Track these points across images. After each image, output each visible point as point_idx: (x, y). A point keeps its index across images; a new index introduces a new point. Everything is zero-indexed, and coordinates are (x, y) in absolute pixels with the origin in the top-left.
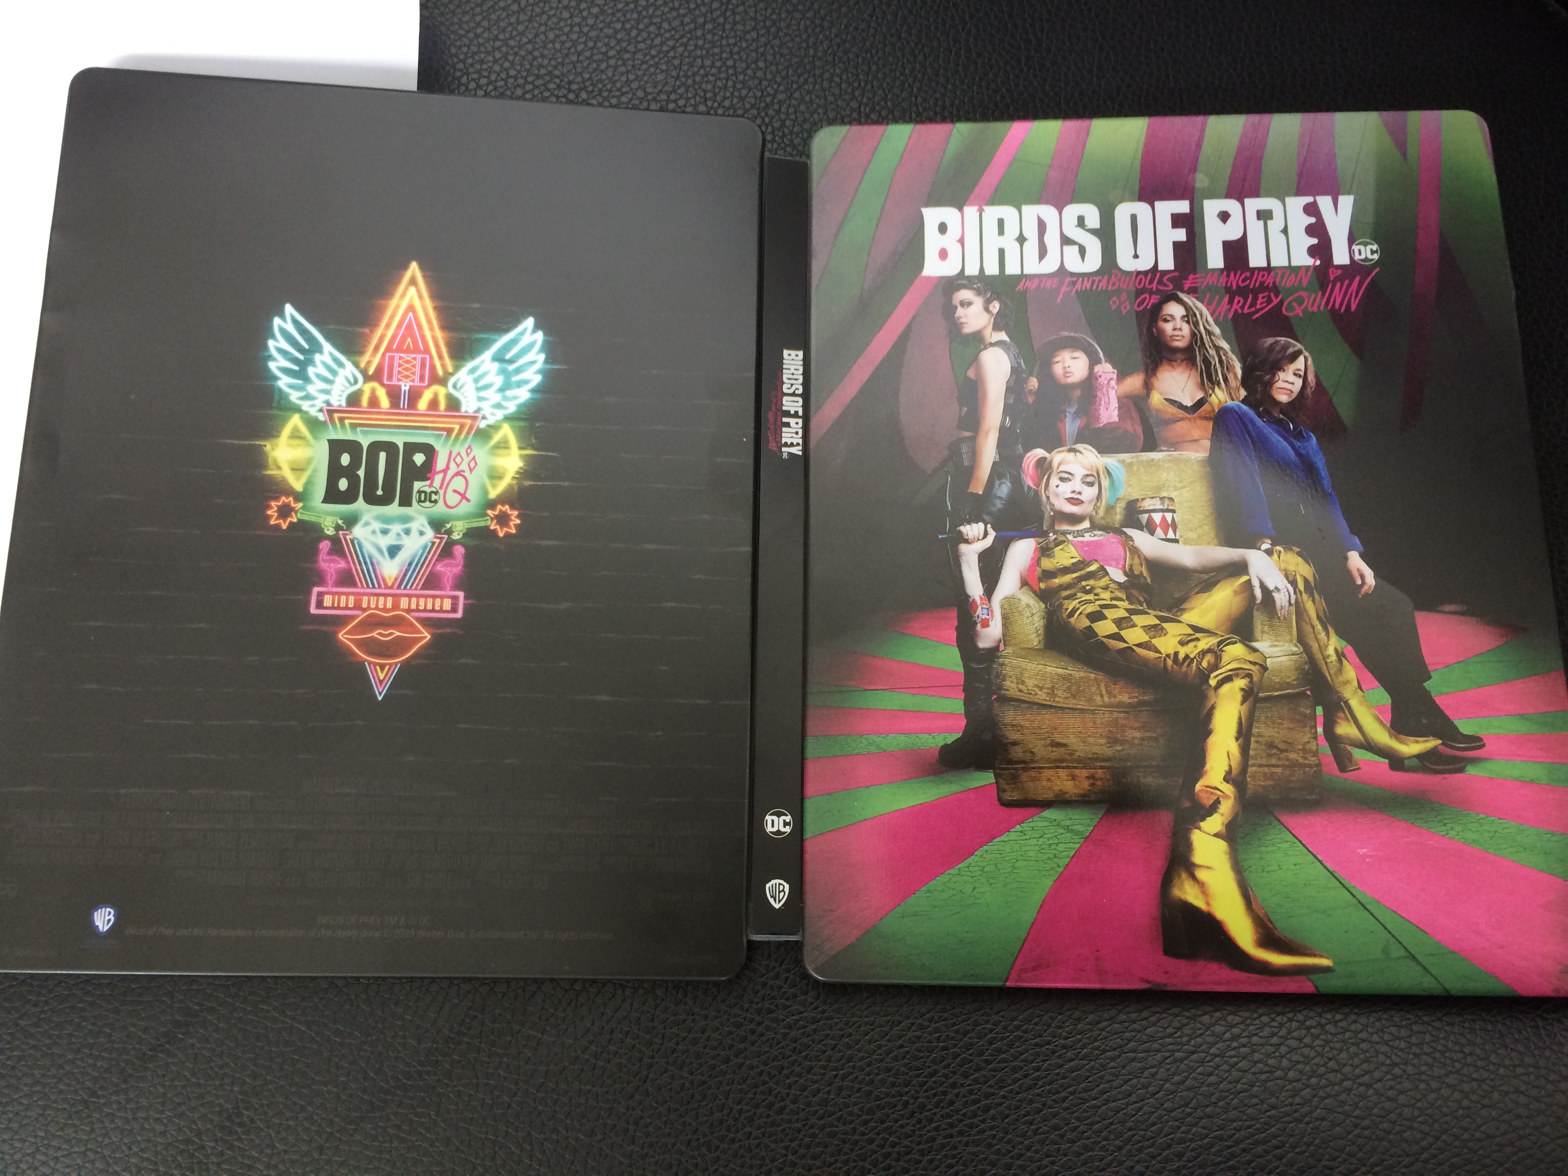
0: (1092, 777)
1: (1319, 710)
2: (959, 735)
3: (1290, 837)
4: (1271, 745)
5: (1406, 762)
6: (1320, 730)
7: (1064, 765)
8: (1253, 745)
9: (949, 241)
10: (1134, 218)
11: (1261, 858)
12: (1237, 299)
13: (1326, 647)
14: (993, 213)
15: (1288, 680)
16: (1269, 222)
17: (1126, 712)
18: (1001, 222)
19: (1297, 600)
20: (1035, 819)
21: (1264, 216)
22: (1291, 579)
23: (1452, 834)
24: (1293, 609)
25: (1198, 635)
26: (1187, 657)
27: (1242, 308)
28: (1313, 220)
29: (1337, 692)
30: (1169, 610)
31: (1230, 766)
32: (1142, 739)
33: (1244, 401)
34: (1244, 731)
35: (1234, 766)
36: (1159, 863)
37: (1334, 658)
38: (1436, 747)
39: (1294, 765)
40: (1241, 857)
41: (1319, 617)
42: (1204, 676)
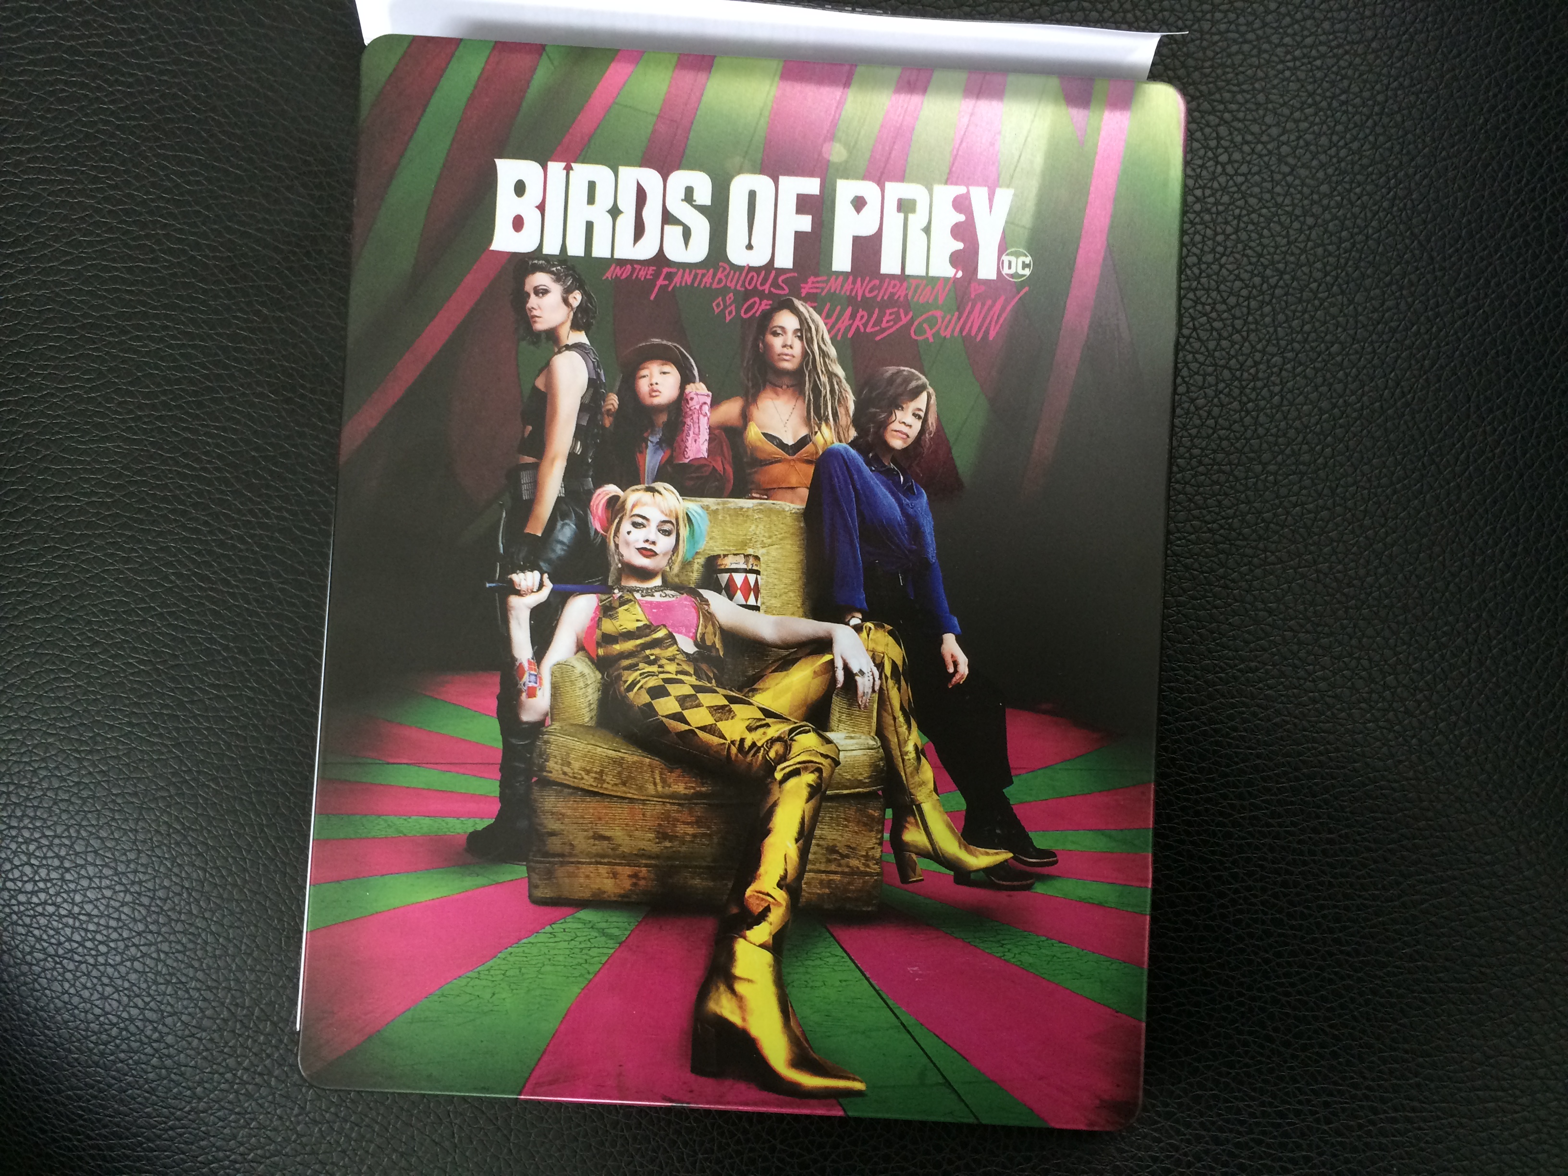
0: (635, 876)
1: (889, 813)
2: (492, 821)
3: (839, 951)
4: (832, 850)
5: (972, 876)
6: (887, 836)
7: (606, 860)
8: (813, 849)
9: (527, 207)
10: (752, 195)
11: (807, 973)
12: (861, 312)
13: (906, 742)
14: (583, 172)
15: (860, 778)
16: (910, 216)
17: (679, 804)
18: (592, 186)
19: (881, 688)
20: (569, 919)
21: (905, 207)
22: (878, 661)
23: (1008, 956)
24: (876, 696)
25: (768, 720)
26: (754, 744)
27: (865, 325)
28: (962, 218)
29: (911, 794)
30: (740, 690)
31: (786, 870)
32: (694, 836)
33: (853, 444)
34: (806, 833)
35: (789, 871)
36: (697, 974)
37: (912, 755)
38: (1006, 861)
39: (854, 872)
40: (785, 971)
41: (902, 708)
42: (769, 768)
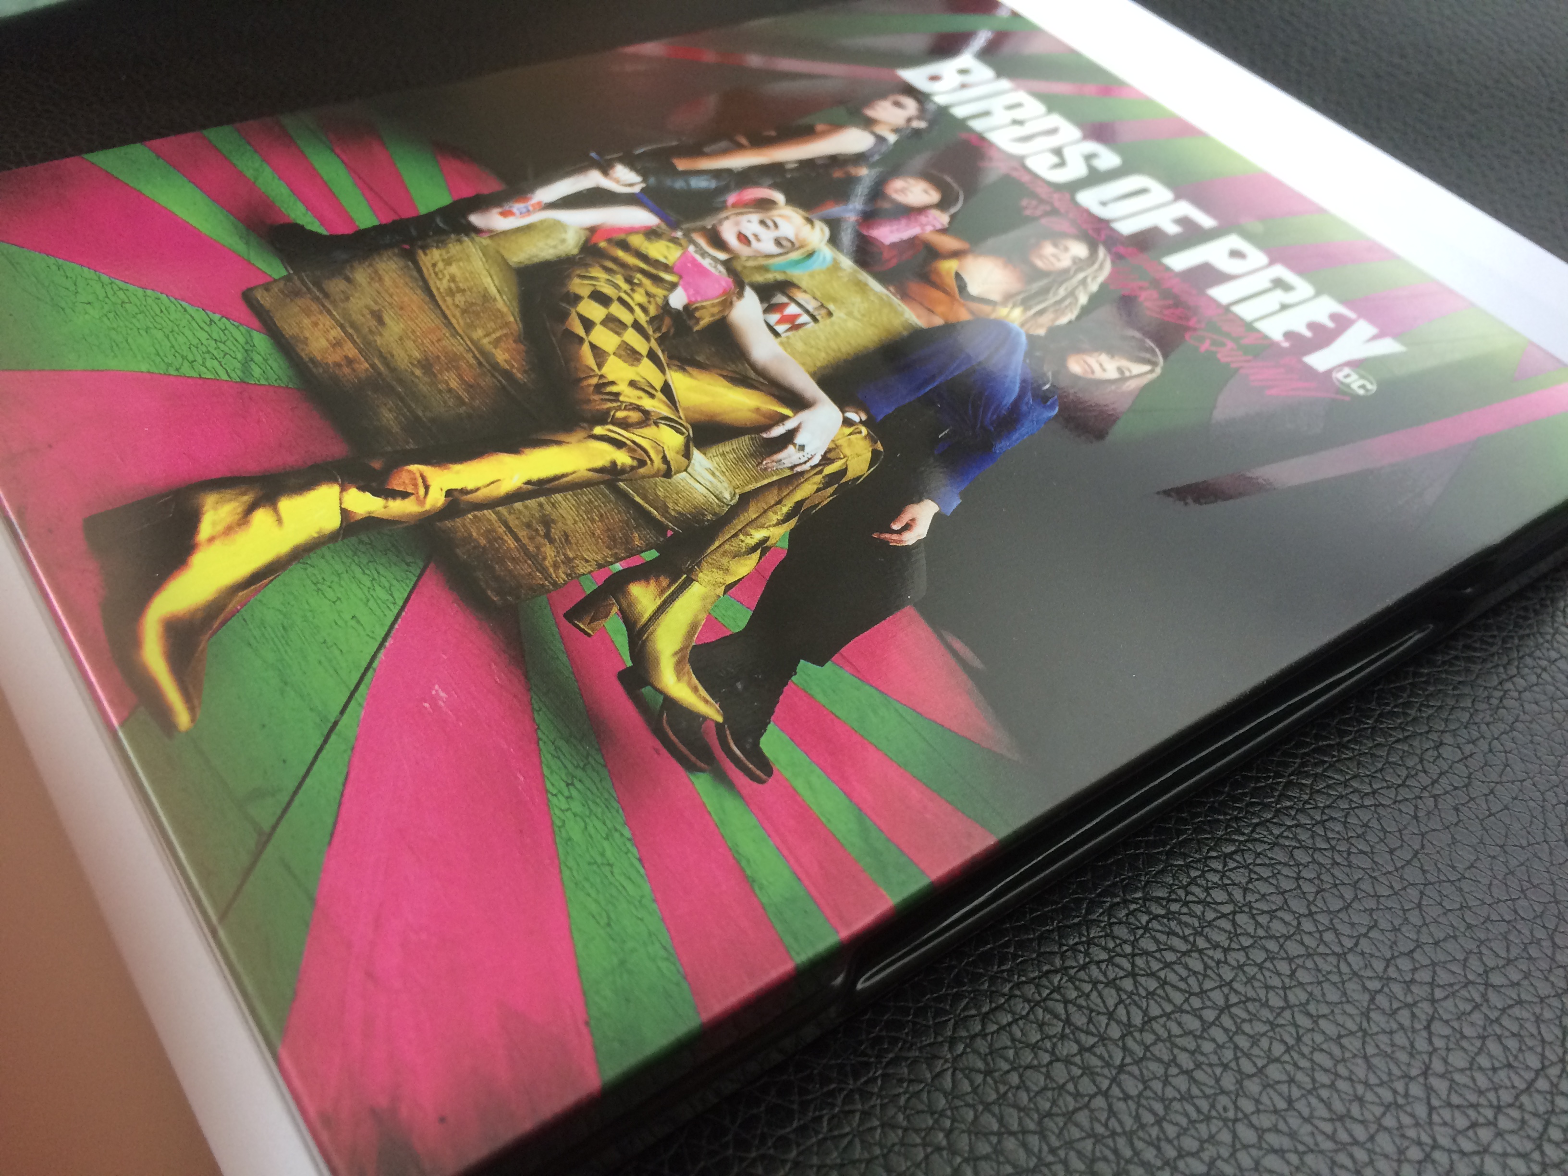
0: (350, 361)
2: (322, 231)
3: (400, 596)
4: (547, 522)
5: (646, 690)
7: (350, 331)
8: (532, 503)
9: (955, 79)
10: (1145, 191)
11: (339, 575)
13: (762, 527)
14: (1022, 97)
15: (670, 505)
16: (1279, 291)
17: (480, 364)
18: (1018, 105)
19: (802, 473)
20: (243, 329)
21: (1281, 284)
22: (831, 455)
23: (558, 803)
24: (788, 473)
25: (659, 395)
26: (617, 394)
28: (1330, 325)
29: (699, 564)
31: (477, 489)
32: (450, 390)
34: (548, 486)
35: (479, 493)
37: (751, 541)
39: (536, 560)
41: (799, 504)
42: (602, 418)
